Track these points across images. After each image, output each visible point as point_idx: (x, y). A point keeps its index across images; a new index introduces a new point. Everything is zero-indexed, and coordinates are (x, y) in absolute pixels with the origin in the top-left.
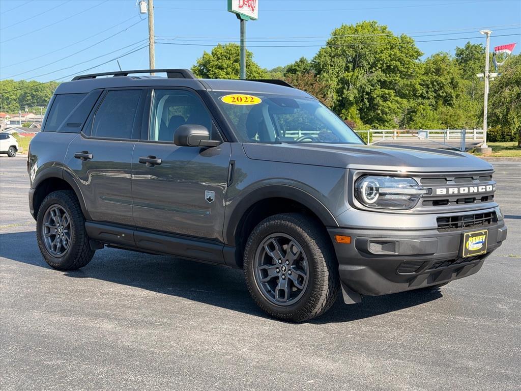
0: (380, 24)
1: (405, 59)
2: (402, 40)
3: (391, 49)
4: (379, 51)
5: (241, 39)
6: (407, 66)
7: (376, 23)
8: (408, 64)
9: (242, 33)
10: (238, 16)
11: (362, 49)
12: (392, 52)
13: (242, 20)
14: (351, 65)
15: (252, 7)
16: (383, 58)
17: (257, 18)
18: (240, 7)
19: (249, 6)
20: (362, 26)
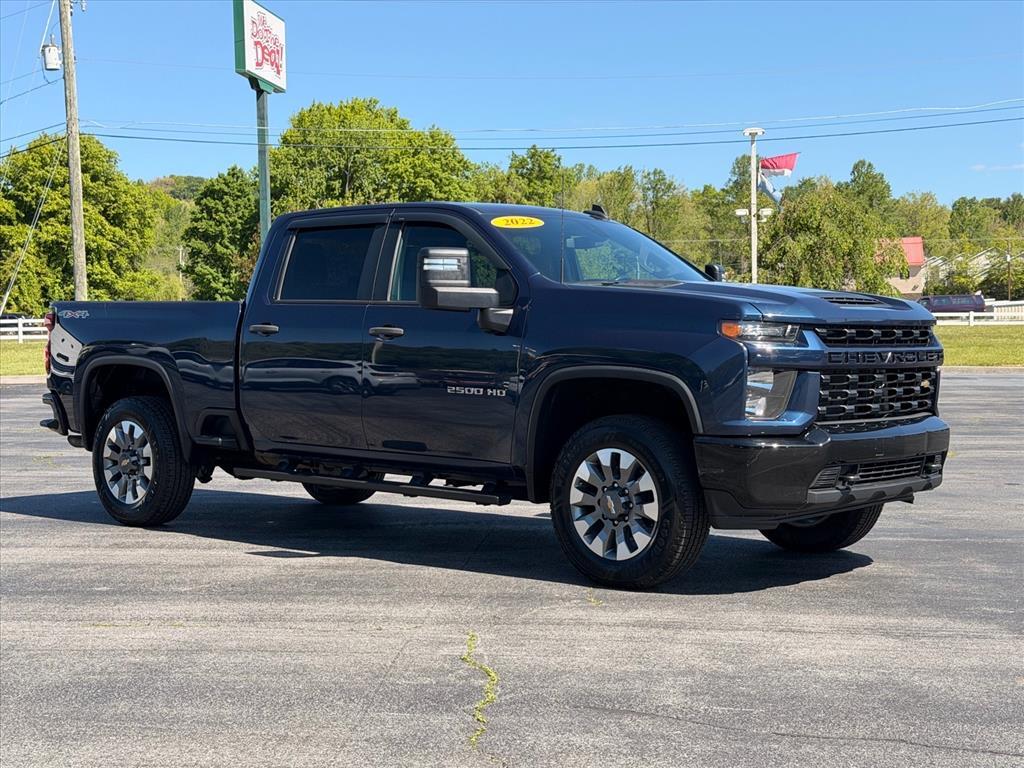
0: (384, 105)
1: (443, 175)
2: (432, 137)
3: (414, 154)
4: (391, 159)
5: (259, 130)
6: (446, 189)
7: (376, 102)
8: (449, 185)
9: (262, 118)
10: (254, 82)
11: (358, 152)
12: (417, 162)
13: (260, 92)
14: (337, 184)
15: (277, 67)
16: (400, 170)
17: (284, 87)
18: (258, 64)
19: (272, 64)
20: (353, 108)
